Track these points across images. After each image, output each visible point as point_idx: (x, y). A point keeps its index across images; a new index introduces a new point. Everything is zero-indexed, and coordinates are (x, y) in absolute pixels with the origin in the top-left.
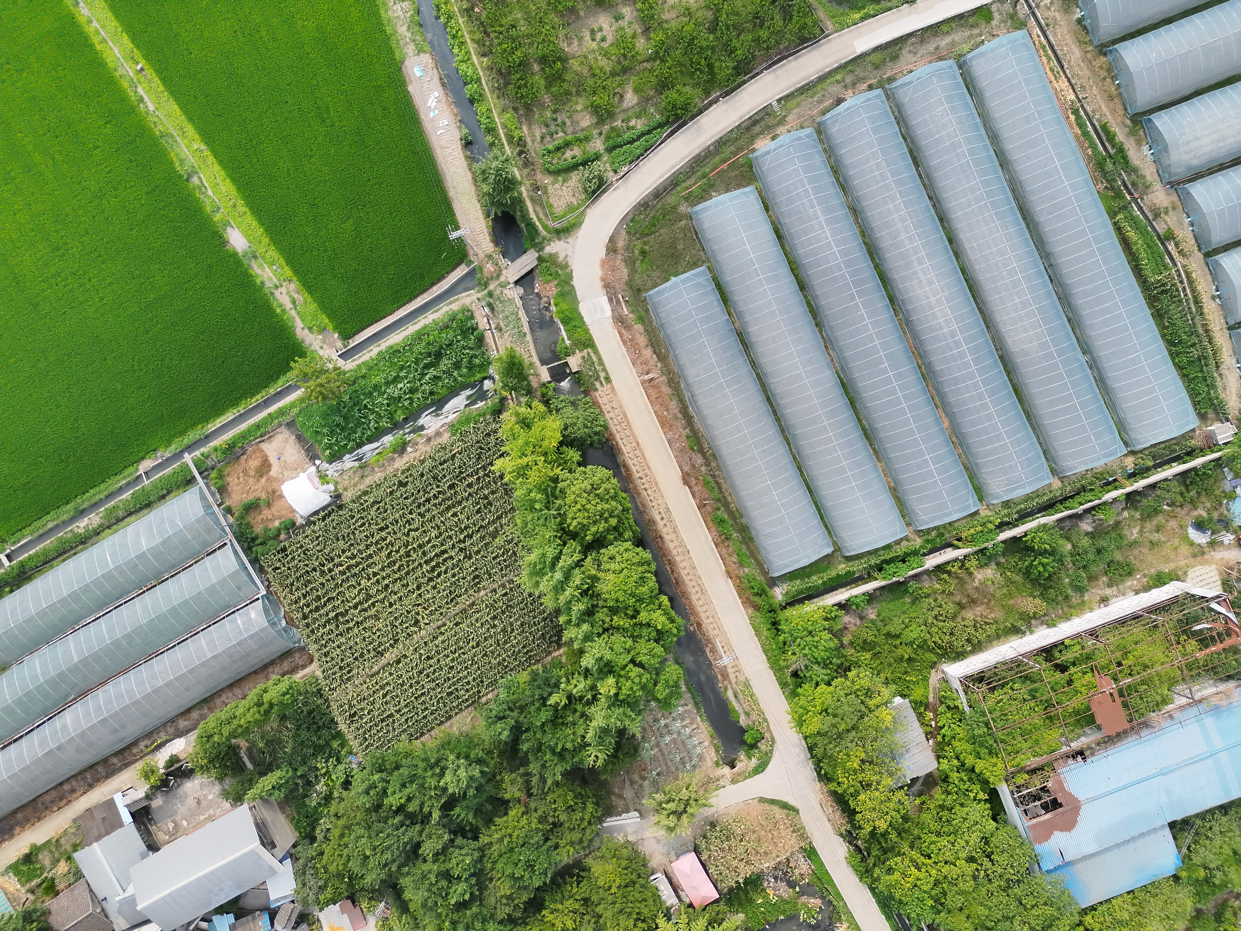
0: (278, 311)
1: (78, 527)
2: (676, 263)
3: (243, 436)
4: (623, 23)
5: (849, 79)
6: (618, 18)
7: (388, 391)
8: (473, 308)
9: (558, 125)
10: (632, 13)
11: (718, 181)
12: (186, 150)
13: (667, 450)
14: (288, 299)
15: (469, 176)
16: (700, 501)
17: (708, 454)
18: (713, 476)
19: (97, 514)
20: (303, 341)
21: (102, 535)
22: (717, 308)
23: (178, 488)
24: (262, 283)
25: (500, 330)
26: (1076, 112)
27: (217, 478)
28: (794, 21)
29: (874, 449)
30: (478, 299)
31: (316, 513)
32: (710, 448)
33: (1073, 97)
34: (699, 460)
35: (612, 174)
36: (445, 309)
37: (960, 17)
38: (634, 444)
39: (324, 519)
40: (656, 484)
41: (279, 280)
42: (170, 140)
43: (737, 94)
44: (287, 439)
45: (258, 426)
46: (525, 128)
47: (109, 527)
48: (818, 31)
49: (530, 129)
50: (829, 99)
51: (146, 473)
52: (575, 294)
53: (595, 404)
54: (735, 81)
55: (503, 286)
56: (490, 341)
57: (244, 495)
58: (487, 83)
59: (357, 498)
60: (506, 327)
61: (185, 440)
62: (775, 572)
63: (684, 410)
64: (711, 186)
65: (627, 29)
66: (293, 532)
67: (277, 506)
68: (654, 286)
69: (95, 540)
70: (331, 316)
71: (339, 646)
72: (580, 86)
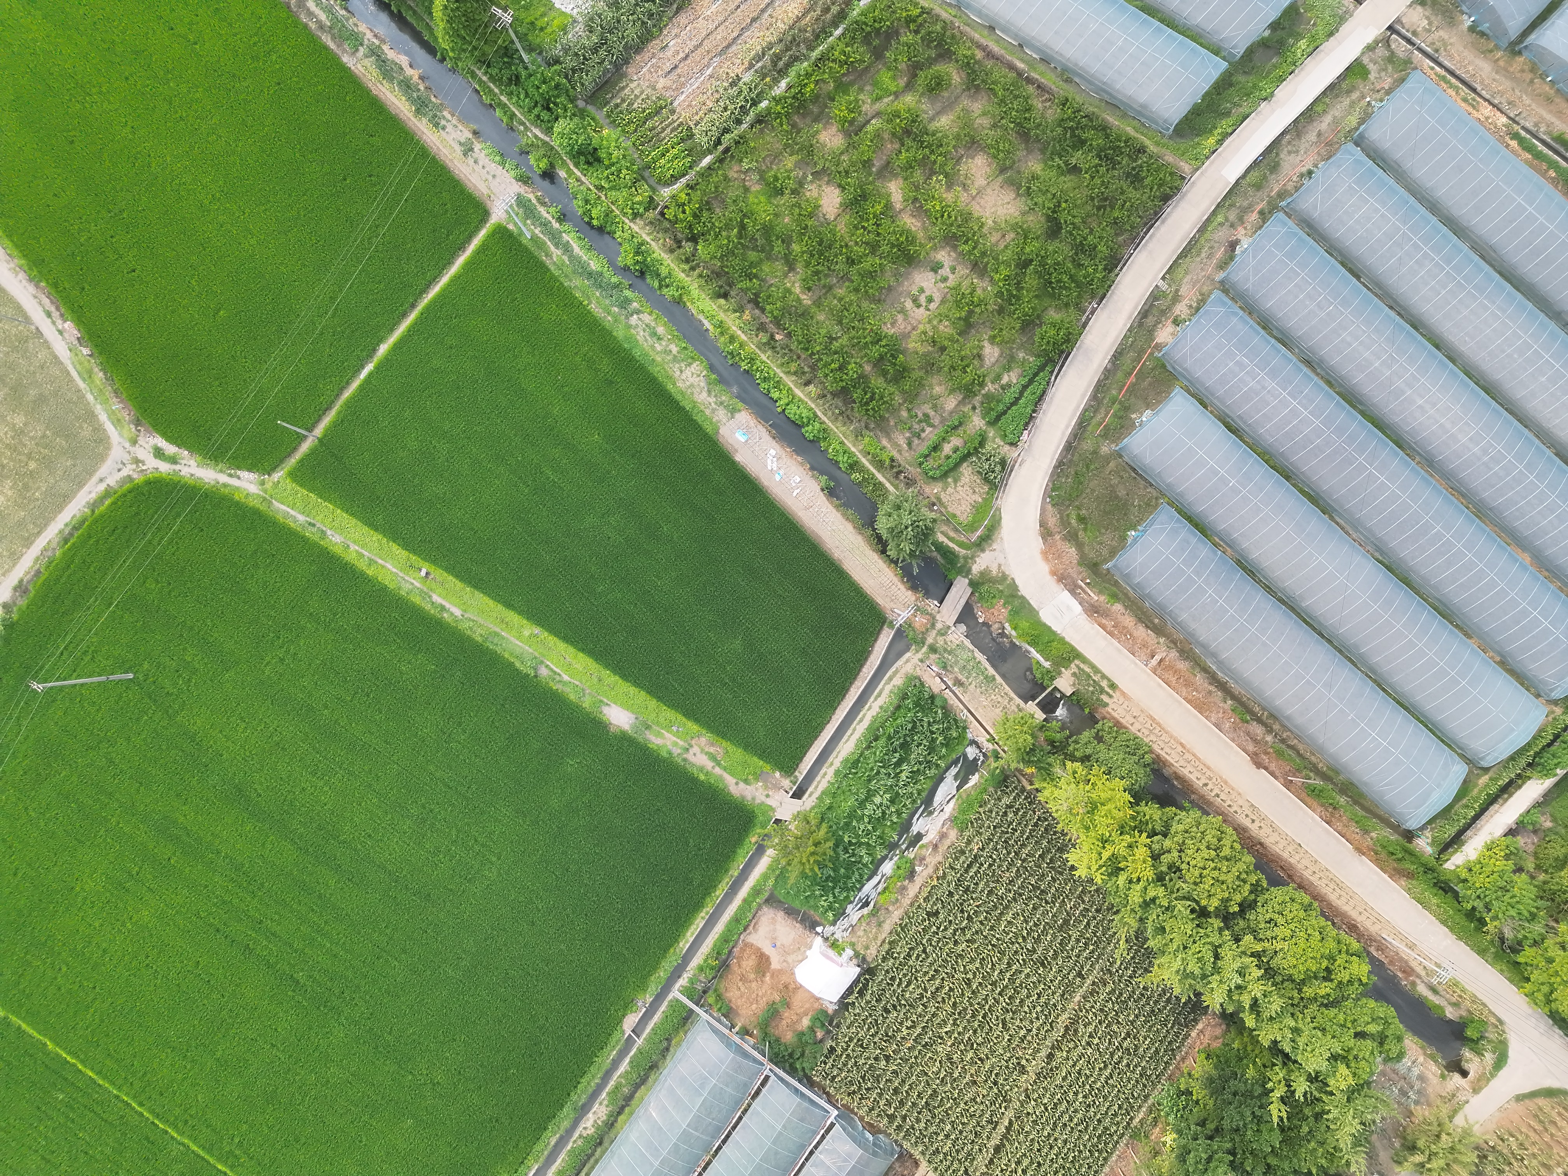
0: (702, 777)
1: (585, 1128)
2: (1125, 514)
3: (725, 939)
4: (945, 271)
5: (1232, 216)
6: (936, 268)
7: (866, 812)
8: (919, 672)
9: (920, 421)
10: (949, 255)
11: (1133, 400)
12: (517, 642)
13: (1220, 737)
14: (705, 757)
15: (849, 527)
16: (1285, 779)
17: (1264, 718)
18: (1283, 741)
19: (601, 1104)
20: (743, 797)
21: (618, 1125)
22: (1205, 550)
23: (677, 1030)
24: (669, 753)
25: (962, 684)
26: (1515, 136)
27: (717, 1001)
28: (1149, 184)
29: (1457, 626)
30: (921, 661)
31: (849, 991)
32: (1264, 709)
33: (1504, 120)
34: (1258, 730)
35: (1007, 448)
36: (888, 688)
37: (1331, 87)
38: (1180, 749)
39: (861, 995)
40: (1226, 783)
41: (686, 741)
42: (496, 641)
43: (1113, 292)
44: (773, 918)
45: (736, 920)
46: (885, 442)
47: (619, 1113)
48: (1177, 181)
49: (890, 439)
50: (1219, 248)
51: (633, 1031)
52: (1029, 604)
53: (1118, 724)
55: (943, 633)
56: (953, 701)
57: (754, 1006)
58: (825, 415)
59: (887, 953)
60: (968, 678)
61: (662, 974)
62: (1412, 824)
63: (1213, 679)
64: (1126, 409)
65: (951, 276)
66: (830, 1024)
67: (797, 1001)
68: (1113, 553)
69: (612, 1135)
70: (764, 754)
71: (947, 1136)
72: (930, 366)
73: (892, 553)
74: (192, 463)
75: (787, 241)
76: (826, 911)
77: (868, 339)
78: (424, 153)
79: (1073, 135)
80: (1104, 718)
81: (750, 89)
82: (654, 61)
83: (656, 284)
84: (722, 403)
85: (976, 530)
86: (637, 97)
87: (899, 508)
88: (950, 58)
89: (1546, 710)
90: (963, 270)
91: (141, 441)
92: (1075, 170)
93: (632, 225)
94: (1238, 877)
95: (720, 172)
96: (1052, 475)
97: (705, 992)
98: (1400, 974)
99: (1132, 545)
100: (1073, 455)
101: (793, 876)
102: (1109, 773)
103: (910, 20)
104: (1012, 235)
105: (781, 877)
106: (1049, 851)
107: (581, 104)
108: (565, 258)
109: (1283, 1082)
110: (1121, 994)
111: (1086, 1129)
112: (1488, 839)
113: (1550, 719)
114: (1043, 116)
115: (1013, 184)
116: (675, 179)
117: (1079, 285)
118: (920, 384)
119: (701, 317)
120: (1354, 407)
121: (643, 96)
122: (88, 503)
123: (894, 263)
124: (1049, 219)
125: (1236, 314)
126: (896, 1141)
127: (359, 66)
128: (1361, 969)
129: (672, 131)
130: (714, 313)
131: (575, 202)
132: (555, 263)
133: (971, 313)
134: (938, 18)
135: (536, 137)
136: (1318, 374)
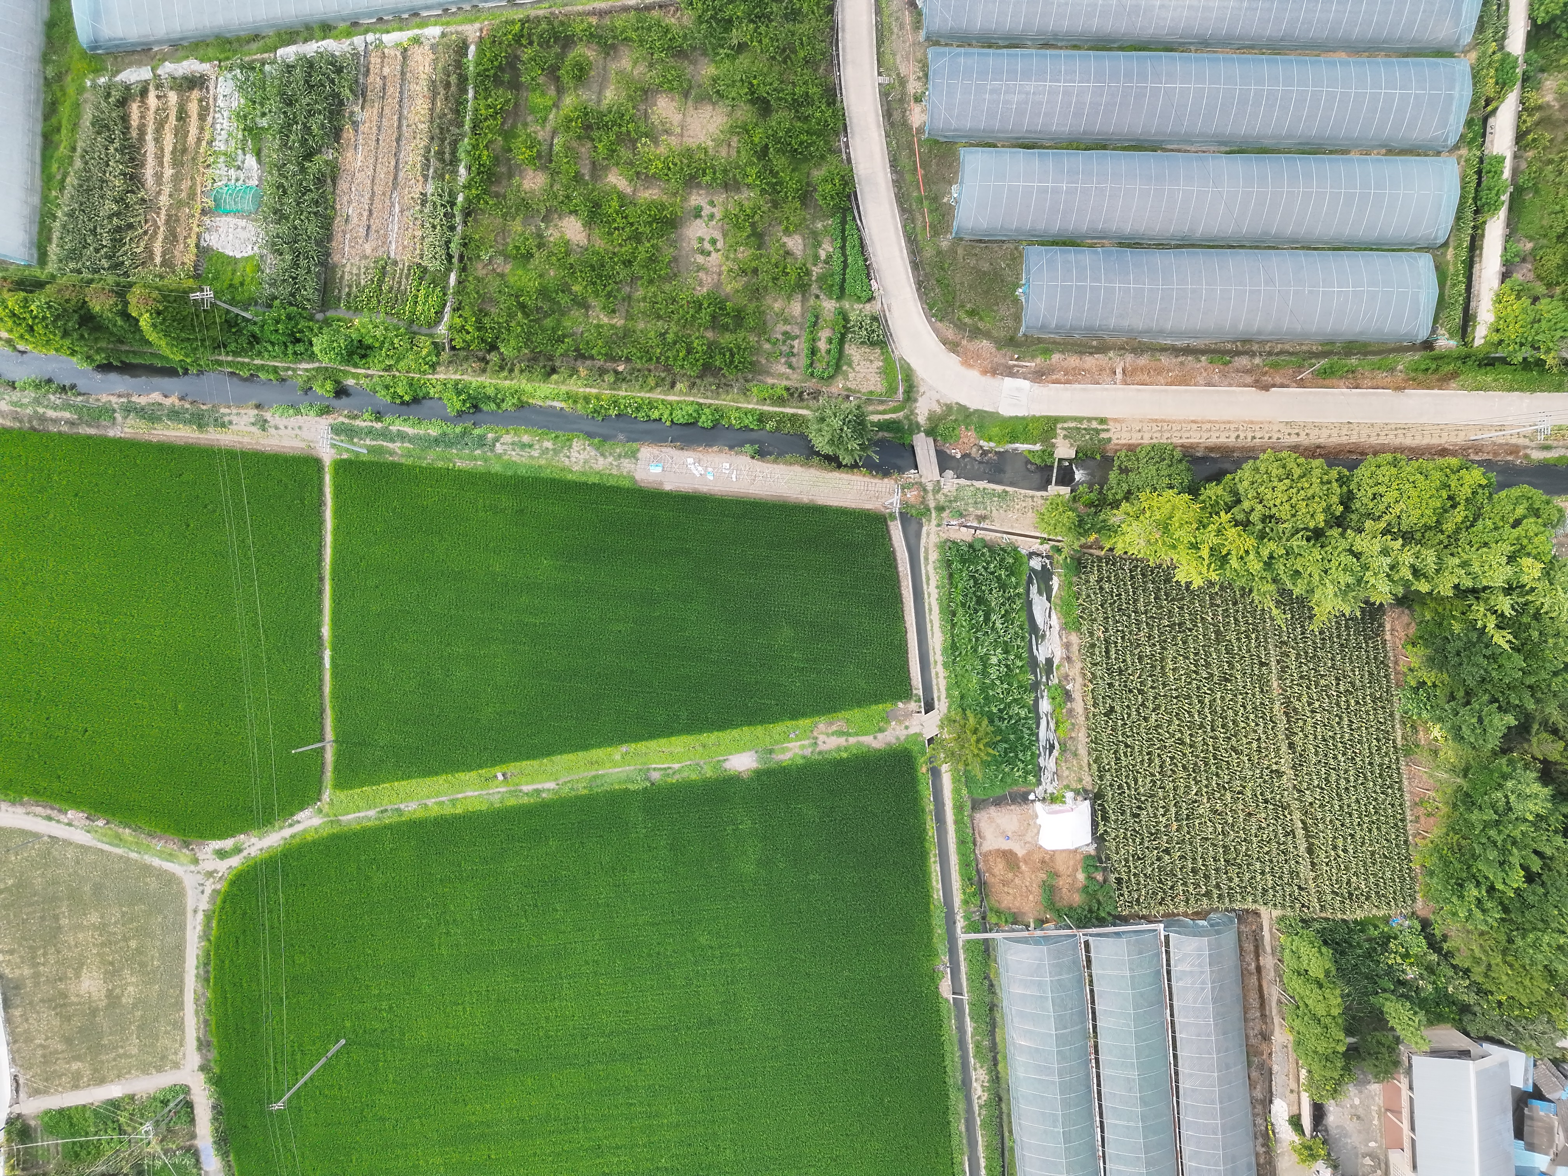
0: (845, 755)
1: (979, 1098)
2: (1002, 281)
3: (965, 864)
4: (707, 210)
6: (697, 213)
7: (993, 677)
9: (784, 342)
11: (934, 188)
13: (1218, 391)
15: (797, 469)
16: (1296, 382)
17: (1241, 348)
18: (1270, 354)
19: (975, 1069)
21: (1002, 1074)
22: (1086, 257)
23: (987, 964)
24: (804, 757)
25: (984, 517)
27: (999, 917)
29: (1331, 152)
30: (939, 525)
31: (1095, 825)
32: (1234, 342)
34: (1243, 361)
35: (868, 306)
36: (930, 567)
38: (1195, 426)
39: (1106, 820)
42: (599, 782)
43: (850, 118)
44: (989, 818)
45: (962, 842)
46: (770, 381)
47: (996, 1065)
49: (772, 375)
51: (954, 993)
52: (986, 412)
53: (1131, 448)
54: (837, 111)
56: (989, 536)
57: (1031, 898)
58: (707, 398)
59: (1100, 771)
60: (985, 509)
61: (939, 931)
62: (1423, 334)
63: (1176, 351)
64: (935, 199)
65: (715, 210)
66: (1101, 862)
67: (1061, 866)
68: (1017, 318)
69: (1004, 1086)
70: (877, 698)
71: (1263, 873)
72: (756, 293)
73: (847, 460)
74: (253, 840)
75: (565, 289)
76: (1025, 777)
77: (692, 311)
78: (232, 455)
79: (718, 22)
80: (1116, 451)
81: (441, 196)
82: (348, 236)
83: (493, 406)
84: (620, 456)
85: (897, 389)
86: (358, 275)
87: (822, 420)
88: (574, 42)
89: (1453, 160)
90: (720, 198)
91: (201, 856)
92: (741, 47)
93: (436, 376)
94: (1322, 483)
95: (470, 279)
96: (920, 298)
97: (984, 918)
98: (1509, 458)
99: (1027, 301)
100: (924, 269)
101: (977, 771)
102: (1155, 489)
103: (518, 38)
104: (735, 139)
105: (969, 780)
106: (1159, 589)
107: (319, 316)
108: (407, 445)
109: (1488, 614)
110: (1306, 653)
111: (1365, 778)
112: (1492, 295)
113: (1463, 163)
114: (683, 27)
115: (703, 99)
116: (440, 313)
117: (819, 134)
118: (760, 313)
119: (549, 403)
120: (1110, 49)
121: (363, 270)
122: (200, 937)
123: (662, 236)
124: (752, 102)
125: (959, 55)
126: (1227, 910)
127: (126, 430)
128: (1475, 476)
129: (407, 279)
130: (556, 391)
131: (378, 395)
132: (402, 456)
133: (753, 225)
134: (538, 20)
135: (307, 370)
136: (1061, 48)
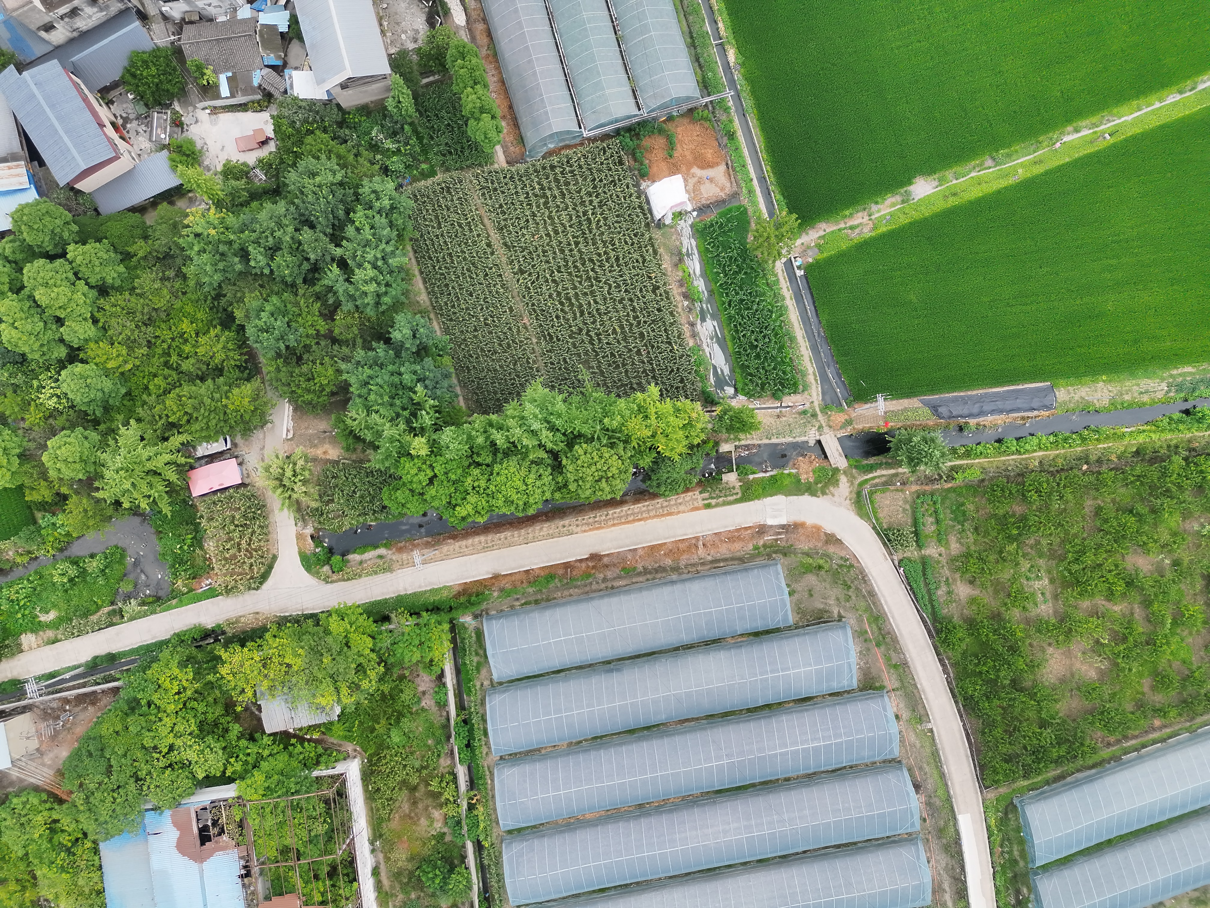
0: (847, 213)
3: (737, 150)
8: (805, 396)
10: (1047, 612)
12: (1019, 161)
14: (856, 223)
20: (813, 228)
23: (704, 77)
24: (877, 203)
25: (778, 417)
28: (1003, 764)
29: (581, 742)
30: (812, 402)
31: (648, 202)
35: (901, 557)
36: (811, 371)
38: (639, 517)
39: (640, 207)
40: (598, 528)
41: (875, 219)
42: (1032, 148)
45: (743, 166)
48: (988, 783)
50: (921, 778)
52: (796, 495)
54: (960, 694)
55: (820, 429)
56: (770, 403)
57: (681, 136)
58: (1014, 460)
59: (652, 244)
60: (781, 422)
61: (745, 94)
62: (485, 622)
63: (662, 571)
64: (866, 648)
67: (663, 165)
70: (830, 261)
89: (497, 753)
96: (863, 570)
100: (864, 593)
112: (446, 659)
130: (1130, 439)
134: (1202, 713)
